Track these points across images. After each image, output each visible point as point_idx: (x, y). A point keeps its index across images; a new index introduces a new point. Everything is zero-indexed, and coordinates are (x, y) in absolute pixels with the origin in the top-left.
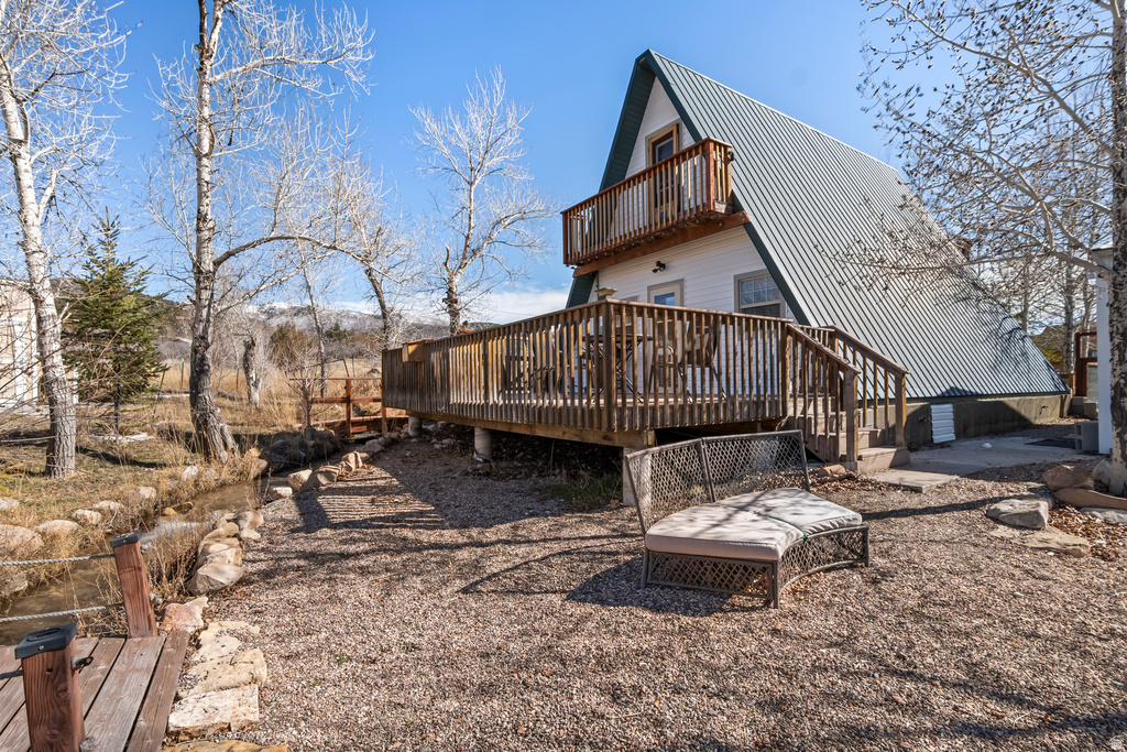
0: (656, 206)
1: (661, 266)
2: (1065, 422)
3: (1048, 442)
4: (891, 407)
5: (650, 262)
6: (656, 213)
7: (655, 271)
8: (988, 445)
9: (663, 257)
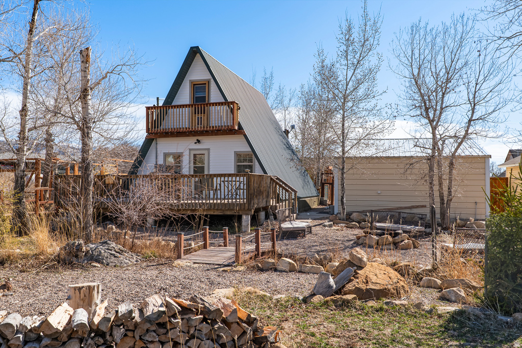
0: (195, 114)
1: (199, 141)
2: (319, 207)
3: (320, 213)
4: (287, 202)
5: (195, 139)
6: (195, 116)
7: (196, 143)
8: (308, 214)
9: (200, 138)
